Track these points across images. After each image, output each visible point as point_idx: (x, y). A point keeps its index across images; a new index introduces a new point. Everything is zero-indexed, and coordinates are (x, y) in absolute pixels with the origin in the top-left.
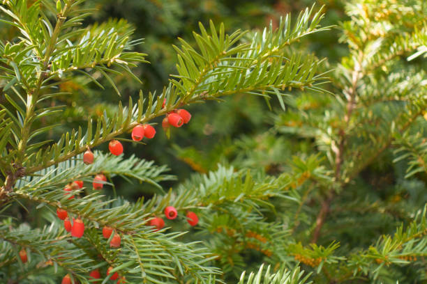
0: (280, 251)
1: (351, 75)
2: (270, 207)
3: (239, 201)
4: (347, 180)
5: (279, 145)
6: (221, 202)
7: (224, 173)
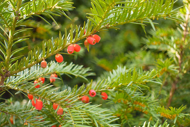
0: (153, 111)
1: (185, 17)
2: (146, 88)
3: (130, 85)
4: (185, 72)
5: (148, 55)
6: (120, 87)
7: (121, 70)
